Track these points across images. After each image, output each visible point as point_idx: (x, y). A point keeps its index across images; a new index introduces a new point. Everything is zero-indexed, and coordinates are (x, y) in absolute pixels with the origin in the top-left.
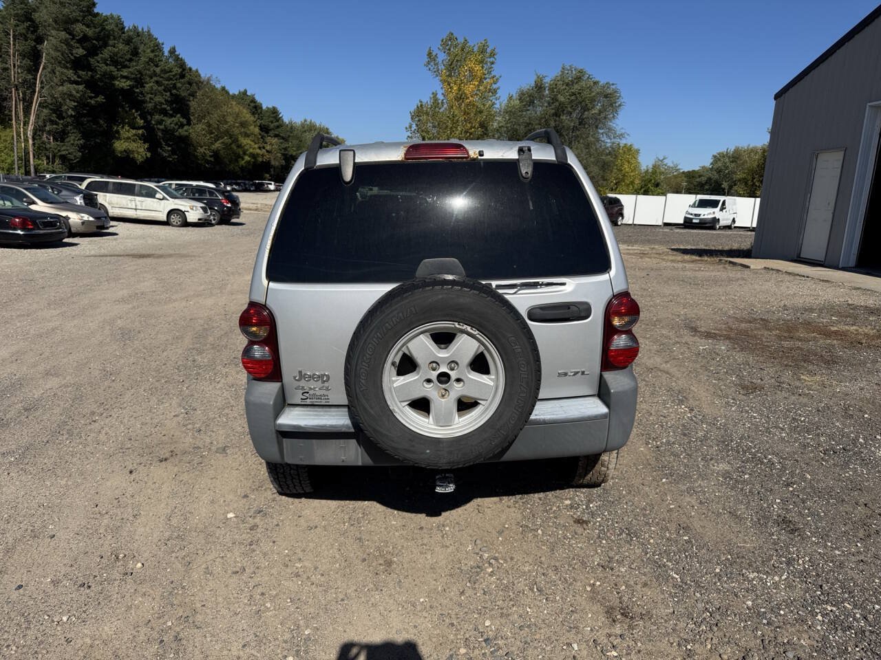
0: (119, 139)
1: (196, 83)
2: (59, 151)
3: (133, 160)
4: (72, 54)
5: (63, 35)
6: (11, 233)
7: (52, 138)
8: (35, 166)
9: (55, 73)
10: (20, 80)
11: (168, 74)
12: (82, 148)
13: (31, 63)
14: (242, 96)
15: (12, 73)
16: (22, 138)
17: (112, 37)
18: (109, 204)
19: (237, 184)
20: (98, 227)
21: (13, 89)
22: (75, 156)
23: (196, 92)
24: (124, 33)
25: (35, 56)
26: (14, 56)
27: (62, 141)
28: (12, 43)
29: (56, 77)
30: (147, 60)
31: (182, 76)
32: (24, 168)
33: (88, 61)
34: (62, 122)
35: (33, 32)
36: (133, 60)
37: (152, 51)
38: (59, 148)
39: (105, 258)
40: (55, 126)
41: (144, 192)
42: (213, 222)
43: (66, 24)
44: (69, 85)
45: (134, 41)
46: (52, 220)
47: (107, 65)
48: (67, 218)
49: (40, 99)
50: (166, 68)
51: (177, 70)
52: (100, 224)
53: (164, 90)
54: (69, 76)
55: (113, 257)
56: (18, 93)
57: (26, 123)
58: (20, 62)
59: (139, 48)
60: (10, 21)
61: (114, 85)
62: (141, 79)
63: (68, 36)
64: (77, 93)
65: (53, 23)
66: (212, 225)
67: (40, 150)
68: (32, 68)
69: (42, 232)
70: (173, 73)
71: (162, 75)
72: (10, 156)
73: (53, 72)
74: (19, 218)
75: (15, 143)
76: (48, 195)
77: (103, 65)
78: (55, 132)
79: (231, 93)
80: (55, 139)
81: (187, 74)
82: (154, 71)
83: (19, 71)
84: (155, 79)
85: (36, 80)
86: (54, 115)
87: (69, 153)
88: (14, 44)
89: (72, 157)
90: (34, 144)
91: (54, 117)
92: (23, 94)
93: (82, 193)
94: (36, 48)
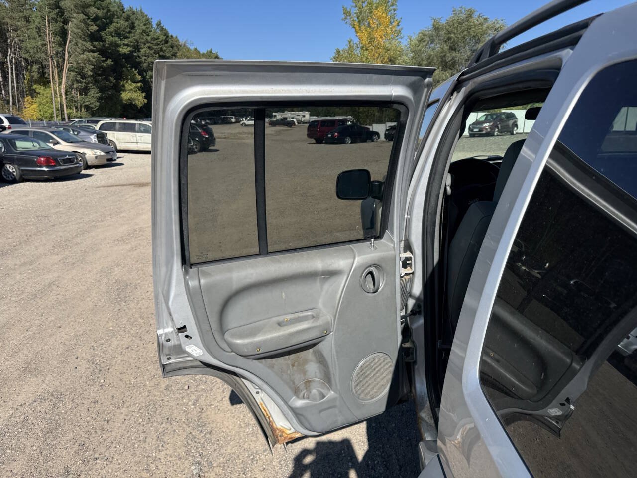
0: (125, 90)
1: (176, 46)
2: (84, 102)
3: (135, 105)
4: (89, 30)
5: (82, 16)
6: (38, 170)
7: (78, 93)
8: (68, 114)
9: (77, 45)
10: (54, 52)
11: (156, 41)
12: (99, 99)
13: (61, 39)
14: (209, 53)
15: (49, 47)
16: (58, 94)
17: (116, 17)
18: (117, 139)
19: (209, 119)
20: (108, 160)
21: (50, 59)
22: (95, 105)
23: (177, 53)
24: (124, 13)
25: (63, 34)
26: (49, 35)
27: (86, 94)
28: (47, 25)
29: (79, 48)
30: (141, 31)
31: (167, 42)
32: (60, 115)
33: (100, 34)
34: (84, 81)
35: (61, 17)
36: (131, 32)
37: (145, 25)
38: (83, 100)
39: (112, 189)
40: (80, 84)
41: (142, 129)
42: (196, 150)
43: (83, 8)
44: (88, 53)
45: (131, 18)
46: (70, 157)
47: (113, 36)
48: (84, 154)
49: (68, 65)
50: (155, 36)
51: (162, 38)
52: (110, 157)
53: (154, 53)
54: (87, 47)
55: (118, 187)
56: (54, 62)
57: (60, 84)
58: (54, 39)
59: (134, 23)
60: (45, 9)
61: (119, 51)
62: (138, 46)
63: (84, 17)
64: (94, 59)
65: (74, 9)
66: (195, 153)
67: (71, 102)
68: (61, 42)
69: (62, 168)
70: (160, 40)
71: (152, 42)
72: (51, 107)
73: (76, 44)
74: (44, 157)
75: (54, 99)
76: (70, 136)
77: (110, 37)
78: (80, 89)
79: (201, 53)
80: (81, 94)
81: (170, 40)
82: (147, 40)
83: (53, 46)
84: (148, 45)
85: (65, 51)
86: (79, 76)
87: (91, 103)
88: (49, 27)
89: (93, 106)
90: (66, 98)
91: (79, 78)
92: (57, 62)
93: (95, 133)
94: (64, 27)
